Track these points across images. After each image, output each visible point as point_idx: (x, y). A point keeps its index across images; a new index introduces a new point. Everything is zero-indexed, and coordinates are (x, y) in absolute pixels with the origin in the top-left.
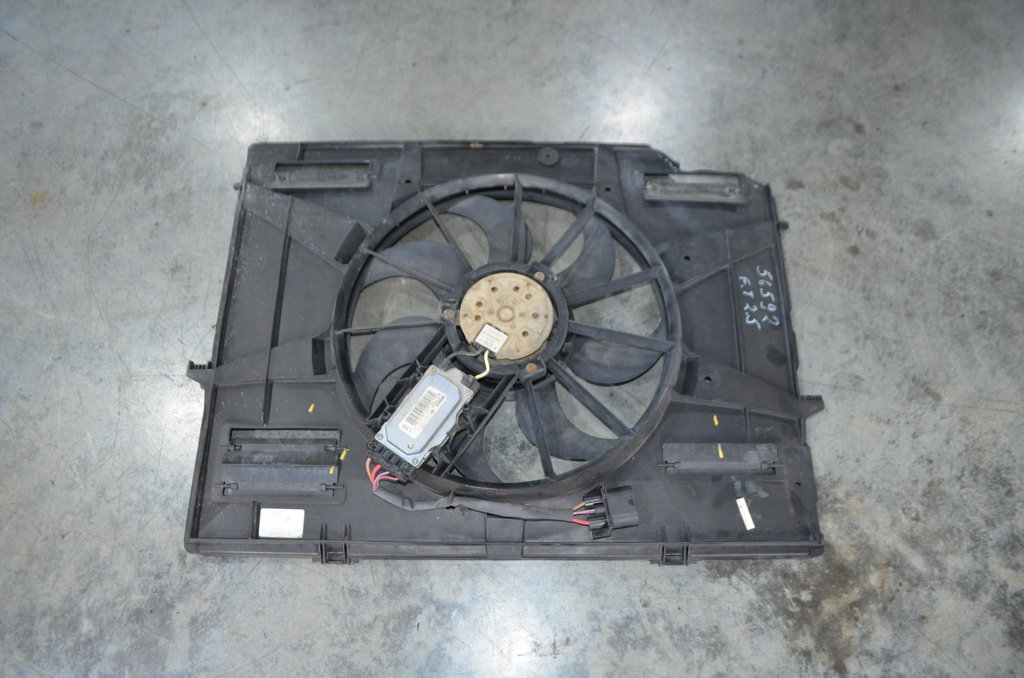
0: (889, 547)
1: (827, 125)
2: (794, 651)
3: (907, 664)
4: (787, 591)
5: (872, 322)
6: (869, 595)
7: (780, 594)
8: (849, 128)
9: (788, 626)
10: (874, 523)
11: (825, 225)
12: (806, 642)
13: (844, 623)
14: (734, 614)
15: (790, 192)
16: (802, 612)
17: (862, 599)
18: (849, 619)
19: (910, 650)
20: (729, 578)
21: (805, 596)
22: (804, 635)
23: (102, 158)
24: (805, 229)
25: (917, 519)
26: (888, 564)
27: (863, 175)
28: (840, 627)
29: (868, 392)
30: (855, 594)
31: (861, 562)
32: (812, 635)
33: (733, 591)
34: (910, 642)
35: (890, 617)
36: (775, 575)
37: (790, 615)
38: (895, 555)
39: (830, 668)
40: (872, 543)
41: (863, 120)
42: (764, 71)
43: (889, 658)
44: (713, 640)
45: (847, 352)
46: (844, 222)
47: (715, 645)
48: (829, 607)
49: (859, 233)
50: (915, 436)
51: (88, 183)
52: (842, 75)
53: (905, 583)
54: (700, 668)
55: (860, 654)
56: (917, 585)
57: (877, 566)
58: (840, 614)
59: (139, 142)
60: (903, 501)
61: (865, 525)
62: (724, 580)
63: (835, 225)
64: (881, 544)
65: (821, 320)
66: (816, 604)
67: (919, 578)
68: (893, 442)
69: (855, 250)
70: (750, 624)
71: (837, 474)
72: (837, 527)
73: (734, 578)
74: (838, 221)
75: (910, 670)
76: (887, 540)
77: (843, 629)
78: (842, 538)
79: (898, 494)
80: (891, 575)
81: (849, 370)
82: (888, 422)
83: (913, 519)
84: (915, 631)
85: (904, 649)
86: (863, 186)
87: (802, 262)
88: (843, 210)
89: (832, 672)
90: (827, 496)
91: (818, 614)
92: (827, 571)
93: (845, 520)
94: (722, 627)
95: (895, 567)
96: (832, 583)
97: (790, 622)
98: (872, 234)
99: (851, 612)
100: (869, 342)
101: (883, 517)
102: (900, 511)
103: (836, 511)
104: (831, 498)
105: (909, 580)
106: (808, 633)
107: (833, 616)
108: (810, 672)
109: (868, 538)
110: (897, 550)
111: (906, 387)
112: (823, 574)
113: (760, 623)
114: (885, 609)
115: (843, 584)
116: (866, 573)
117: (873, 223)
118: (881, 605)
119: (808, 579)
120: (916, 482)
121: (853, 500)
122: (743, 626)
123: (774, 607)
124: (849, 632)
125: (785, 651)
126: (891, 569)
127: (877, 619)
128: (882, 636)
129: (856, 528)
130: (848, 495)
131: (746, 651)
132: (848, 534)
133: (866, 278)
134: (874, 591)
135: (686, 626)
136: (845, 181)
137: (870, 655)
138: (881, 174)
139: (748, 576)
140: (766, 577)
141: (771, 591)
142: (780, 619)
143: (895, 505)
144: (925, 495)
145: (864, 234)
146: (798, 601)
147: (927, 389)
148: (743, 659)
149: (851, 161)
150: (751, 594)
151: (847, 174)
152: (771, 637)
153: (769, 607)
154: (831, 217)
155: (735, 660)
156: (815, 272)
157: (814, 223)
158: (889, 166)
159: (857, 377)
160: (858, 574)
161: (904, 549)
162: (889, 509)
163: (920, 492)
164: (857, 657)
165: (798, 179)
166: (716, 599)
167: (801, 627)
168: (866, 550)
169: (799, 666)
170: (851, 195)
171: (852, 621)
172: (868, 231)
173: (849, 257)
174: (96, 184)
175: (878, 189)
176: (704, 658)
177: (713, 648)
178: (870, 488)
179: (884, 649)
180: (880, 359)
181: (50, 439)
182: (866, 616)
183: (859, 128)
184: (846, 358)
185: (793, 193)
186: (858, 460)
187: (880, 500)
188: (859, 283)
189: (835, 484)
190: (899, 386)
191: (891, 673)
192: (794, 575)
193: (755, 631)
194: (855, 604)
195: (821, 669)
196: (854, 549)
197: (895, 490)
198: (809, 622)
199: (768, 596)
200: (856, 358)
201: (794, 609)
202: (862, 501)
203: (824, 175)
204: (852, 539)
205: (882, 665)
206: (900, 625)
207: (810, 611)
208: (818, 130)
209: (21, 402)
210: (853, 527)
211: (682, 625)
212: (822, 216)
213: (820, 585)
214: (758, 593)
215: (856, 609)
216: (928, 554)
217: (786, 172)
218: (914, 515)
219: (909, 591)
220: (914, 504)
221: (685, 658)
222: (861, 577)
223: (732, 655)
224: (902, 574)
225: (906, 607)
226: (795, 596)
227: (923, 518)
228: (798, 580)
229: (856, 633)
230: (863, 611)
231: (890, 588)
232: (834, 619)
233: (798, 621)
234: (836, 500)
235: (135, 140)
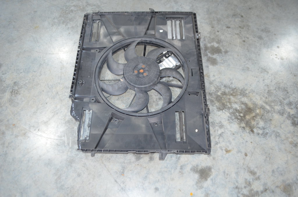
0: (260, 104)
1: (234, 15)
2: (240, 127)
3: (268, 130)
4: (237, 114)
5: (250, 56)
6: (257, 115)
7: (235, 114)
8: (240, 16)
9: (238, 121)
10: (256, 99)
11: (236, 36)
12: (243, 125)
13: (252, 121)
14: (225, 119)
15: (227, 29)
16: (241, 118)
17: (255, 116)
18: (253, 120)
19: (269, 127)
20: (222, 111)
21: (242, 115)
22: (242, 123)
23: (54, 19)
24: (232, 37)
25: (266, 98)
26: (261, 108)
27: (244, 26)
28: (251, 122)
29: (251, 71)
30: (254, 114)
31: (254, 107)
32: (244, 123)
33: (224, 113)
34: (268, 125)
35: (263, 120)
36: (234, 110)
37: (239, 119)
38: (262, 106)
39: (250, 131)
40: (256, 103)
41: (243, 15)
42: (218, 4)
43: (264, 129)
44: (220, 125)
45: (245, 62)
46: (241, 35)
47: (221, 126)
48: (248, 117)
49: (245, 38)
50: (263, 80)
51: (50, 24)
52: (237, 5)
53: (265, 112)
54: (217, 131)
55: (257, 127)
56: (268, 112)
57: (258, 108)
58: (251, 119)
59: (63, 15)
60: (262, 94)
61: (254, 99)
62: (221, 111)
63: (239, 36)
64: (259, 103)
65: (238, 55)
66: (244, 116)
67: (269, 111)
68: (258, 82)
69: (244, 41)
70: (229, 121)
71: (246, 88)
72: (247, 100)
73: (224, 111)
74: (239, 35)
75: (269, 131)
76: (260, 102)
77: (252, 122)
78: (249, 102)
79: (261, 93)
80: (262, 110)
81: (246, 66)
82: (257, 77)
83: (265, 98)
84: (269, 123)
85: (267, 127)
86: (244, 28)
87: (232, 43)
88: (240, 33)
89: (250, 132)
90: (244, 93)
91: (245, 119)
92: (246, 109)
93: (249, 98)
94: (222, 122)
95: (263, 108)
96: (248, 112)
97: (239, 121)
98: (248, 38)
99: (253, 118)
100: (250, 60)
101: (258, 97)
102: (262, 96)
103: (247, 96)
104: (245, 93)
105: (266, 111)
106: (243, 123)
107: (249, 119)
108: (245, 132)
109: (255, 102)
110: (262, 105)
111: (260, 70)
112: (245, 110)
113: (231, 121)
114: (261, 118)
115: (251, 112)
116: (256, 110)
117: (248, 36)
118: (260, 117)
119: (242, 111)
120: (265, 90)
121: (251, 94)
122: (227, 122)
123: (234, 117)
124: (253, 123)
125: (238, 127)
126: (262, 109)
127: (260, 120)
128: (261, 124)
129: (252, 100)
130: (249, 93)
131: (229, 127)
132: (250, 101)
133: (247, 47)
134: (258, 114)
135: (213, 121)
136: (240, 27)
137: (259, 128)
138: (248, 26)
139: (227, 110)
140: (232, 111)
141: (233, 114)
142: (236, 120)
143: (261, 95)
144: (268, 93)
145: (246, 38)
146: (240, 116)
147: (265, 70)
148: (228, 129)
149: (241, 23)
150: (229, 115)
151: (240, 25)
152: (234, 124)
153: (233, 117)
154: (238, 34)
155: (226, 129)
156: (235, 45)
157: (234, 35)
158: (250, 24)
159: (248, 68)
160: (254, 110)
161: (264, 105)
162: (259, 96)
163: (266, 92)
164: (256, 128)
165: (229, 26)
166: (220, 115)
167: (241, 122)
168: (255, 105)
169: (242, 130)
170: (242, 30)
171: (254, 120)
172: (247, 37)
173: (243, 43)
174: (52, 24)
175: (248, 29)
176: (218, 129)
177: (220, 127)
178: (254, 91)
179: (262, 127)
180: (253, 64)
181: (42, 81)
182: (257, 119)
183: (242, 16)
184: (245, 64)
185: (229, 29)
186: (250, 85)
187: (257, 94)
188: (246, 48)
189: (246, 90)
190: (258, 69)
191: (265, 132)
192: (238, 110)
193: (230, 123)
194: (254, 117)
195: (248, 131)
196: (252, 104)
197: (260, 92)
198: (243, 120)
199: (232, 115)
200: (247, 63)
201: (239, 117)
202: (253, 94)
203: (235, 26)
204: (252, 102)
205: (262, 130)
206: (266, 121)
207: (243, 118)
208: (232, 16)
209: (34, 73)
210: (251, 100)
211: (212, 121)
212: (236, 34)
213: (245, 112)
214: (230, 114)
215: (254, 118)
216: (270, 106)
217: (226, 25)
218: (265, 97)
219: (267, 114)
220: (265, 95)
221: (214, 129)
222: (255, 111)
223: (225, 128)
224: (264, 110)
225: (267, 117)
226: (239, 115)
227: (268, 98)
228: (239, 111)
229: (255, 123)
230: (256, 118)
231: (262, 113)
232: (249, 120)
233: (241, 120)
234: (246, 94)
235: (62, 15)
